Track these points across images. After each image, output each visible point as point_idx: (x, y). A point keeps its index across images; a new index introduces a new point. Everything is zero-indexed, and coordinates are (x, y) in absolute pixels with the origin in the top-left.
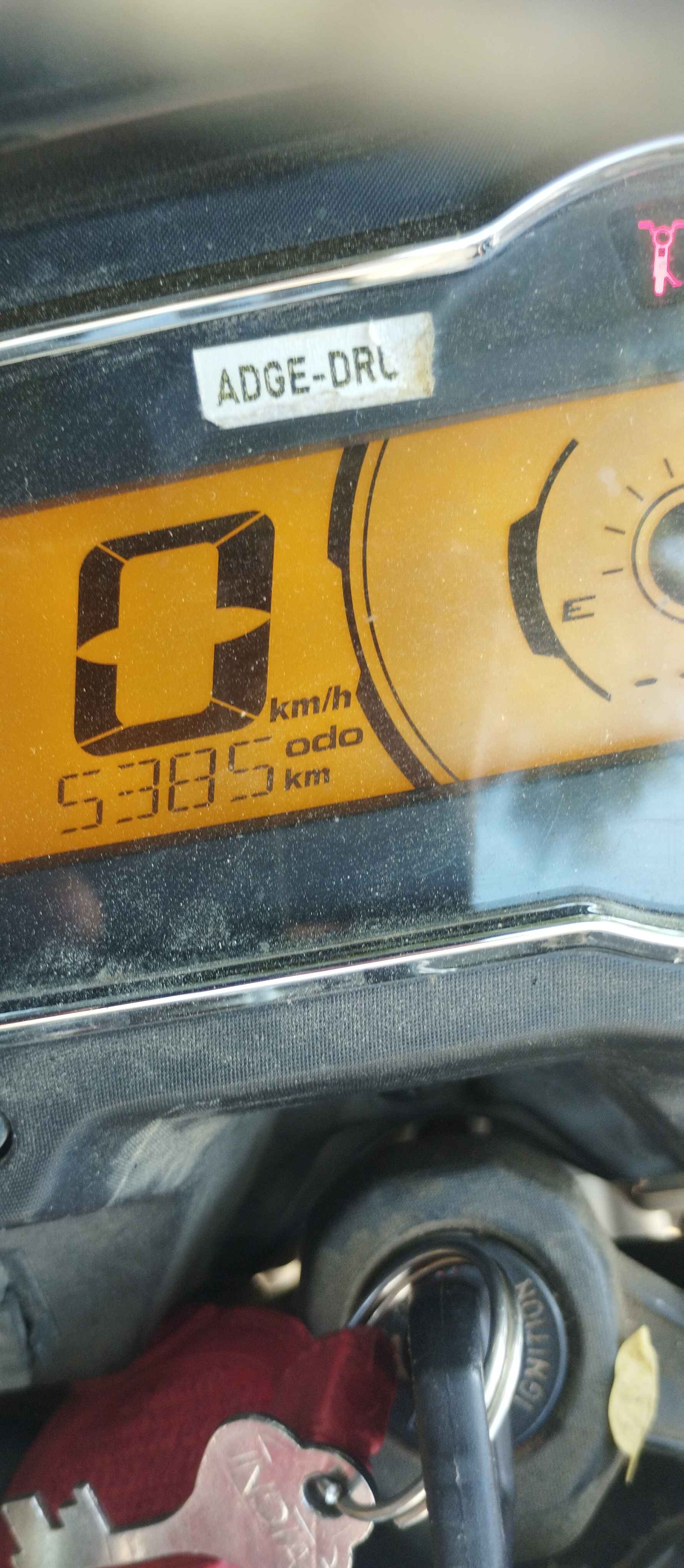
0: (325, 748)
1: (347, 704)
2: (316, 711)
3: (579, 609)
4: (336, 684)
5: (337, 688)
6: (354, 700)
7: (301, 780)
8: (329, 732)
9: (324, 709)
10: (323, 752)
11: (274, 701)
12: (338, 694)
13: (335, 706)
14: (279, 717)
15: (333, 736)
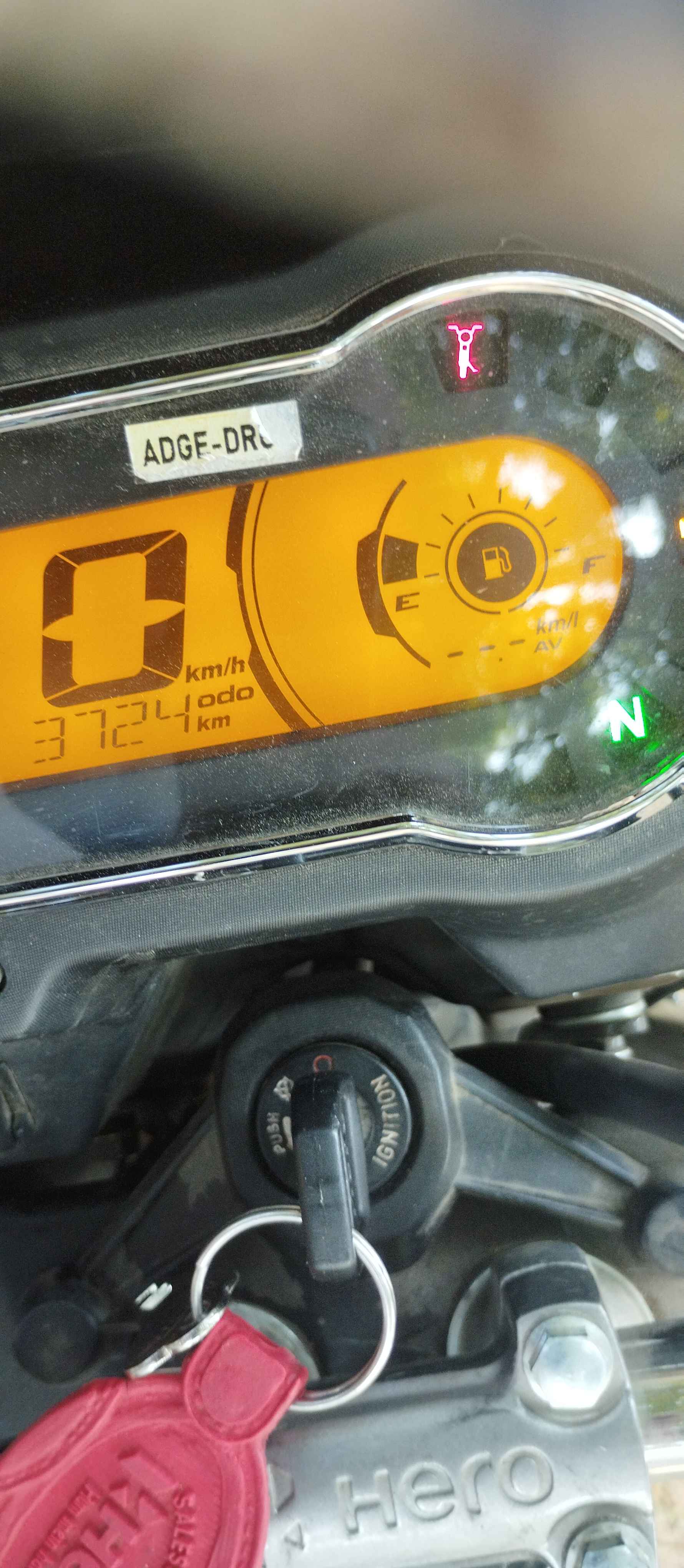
0: (226, 702)
1: (242, 670)
2: (220, 674)
3: (407, 602)
4: (234, 655)
5: (235, 659)
6: (247, 666)
7: (209, 724)
8: (229, 690)
9: (225, 674)
10: (226, 705)
11: (189, 668)
12: (235, 663)
13: (234, 671)
14: (192, 680)
15: (231, 693)
